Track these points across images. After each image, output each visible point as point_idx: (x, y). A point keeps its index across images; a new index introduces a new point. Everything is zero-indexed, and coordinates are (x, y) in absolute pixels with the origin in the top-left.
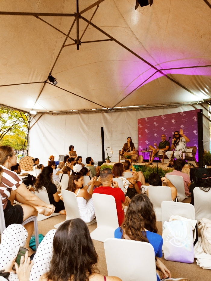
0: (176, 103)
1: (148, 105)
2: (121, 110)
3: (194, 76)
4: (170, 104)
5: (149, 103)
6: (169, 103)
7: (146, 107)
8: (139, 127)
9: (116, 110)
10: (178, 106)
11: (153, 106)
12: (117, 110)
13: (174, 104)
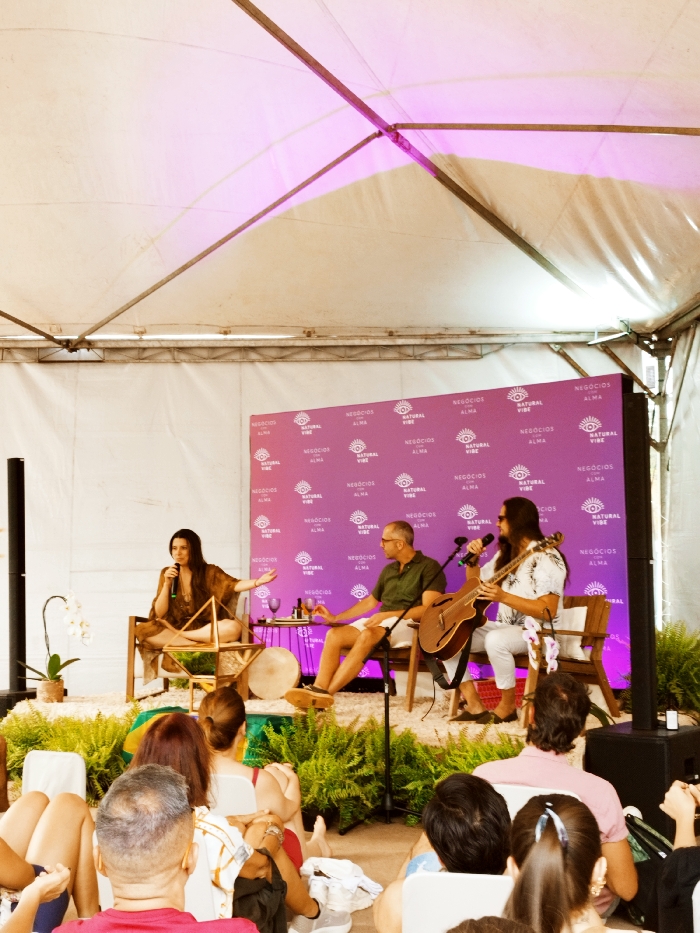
0: (473, 333)
1: (309, 335)
2: (140, 354)
3: (584, 181)
4: (440, 336)
5: (314, 321)
6: (431, 332)
7: (299, 343)
8: (255, 465)
9: (105, 349)
10: (485, 351)
11: (340, 343)
12: (114, 352)
13: (458, 336)
